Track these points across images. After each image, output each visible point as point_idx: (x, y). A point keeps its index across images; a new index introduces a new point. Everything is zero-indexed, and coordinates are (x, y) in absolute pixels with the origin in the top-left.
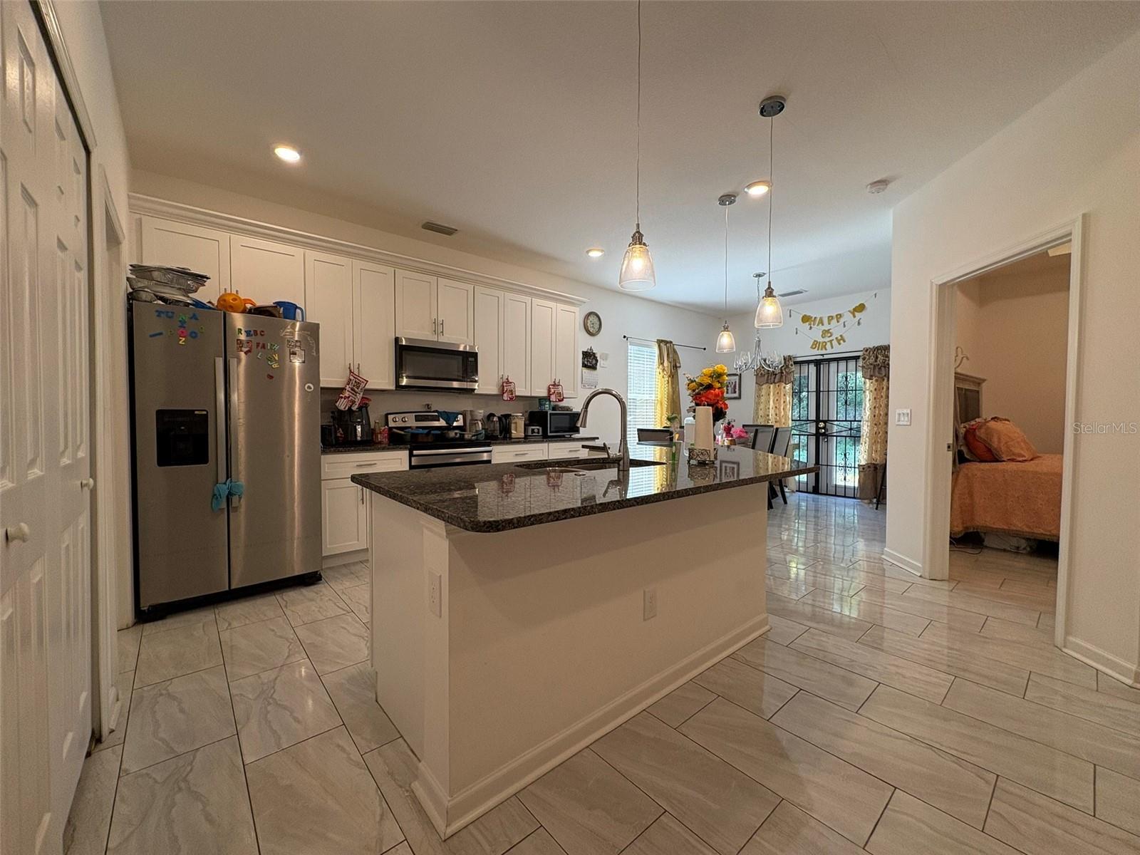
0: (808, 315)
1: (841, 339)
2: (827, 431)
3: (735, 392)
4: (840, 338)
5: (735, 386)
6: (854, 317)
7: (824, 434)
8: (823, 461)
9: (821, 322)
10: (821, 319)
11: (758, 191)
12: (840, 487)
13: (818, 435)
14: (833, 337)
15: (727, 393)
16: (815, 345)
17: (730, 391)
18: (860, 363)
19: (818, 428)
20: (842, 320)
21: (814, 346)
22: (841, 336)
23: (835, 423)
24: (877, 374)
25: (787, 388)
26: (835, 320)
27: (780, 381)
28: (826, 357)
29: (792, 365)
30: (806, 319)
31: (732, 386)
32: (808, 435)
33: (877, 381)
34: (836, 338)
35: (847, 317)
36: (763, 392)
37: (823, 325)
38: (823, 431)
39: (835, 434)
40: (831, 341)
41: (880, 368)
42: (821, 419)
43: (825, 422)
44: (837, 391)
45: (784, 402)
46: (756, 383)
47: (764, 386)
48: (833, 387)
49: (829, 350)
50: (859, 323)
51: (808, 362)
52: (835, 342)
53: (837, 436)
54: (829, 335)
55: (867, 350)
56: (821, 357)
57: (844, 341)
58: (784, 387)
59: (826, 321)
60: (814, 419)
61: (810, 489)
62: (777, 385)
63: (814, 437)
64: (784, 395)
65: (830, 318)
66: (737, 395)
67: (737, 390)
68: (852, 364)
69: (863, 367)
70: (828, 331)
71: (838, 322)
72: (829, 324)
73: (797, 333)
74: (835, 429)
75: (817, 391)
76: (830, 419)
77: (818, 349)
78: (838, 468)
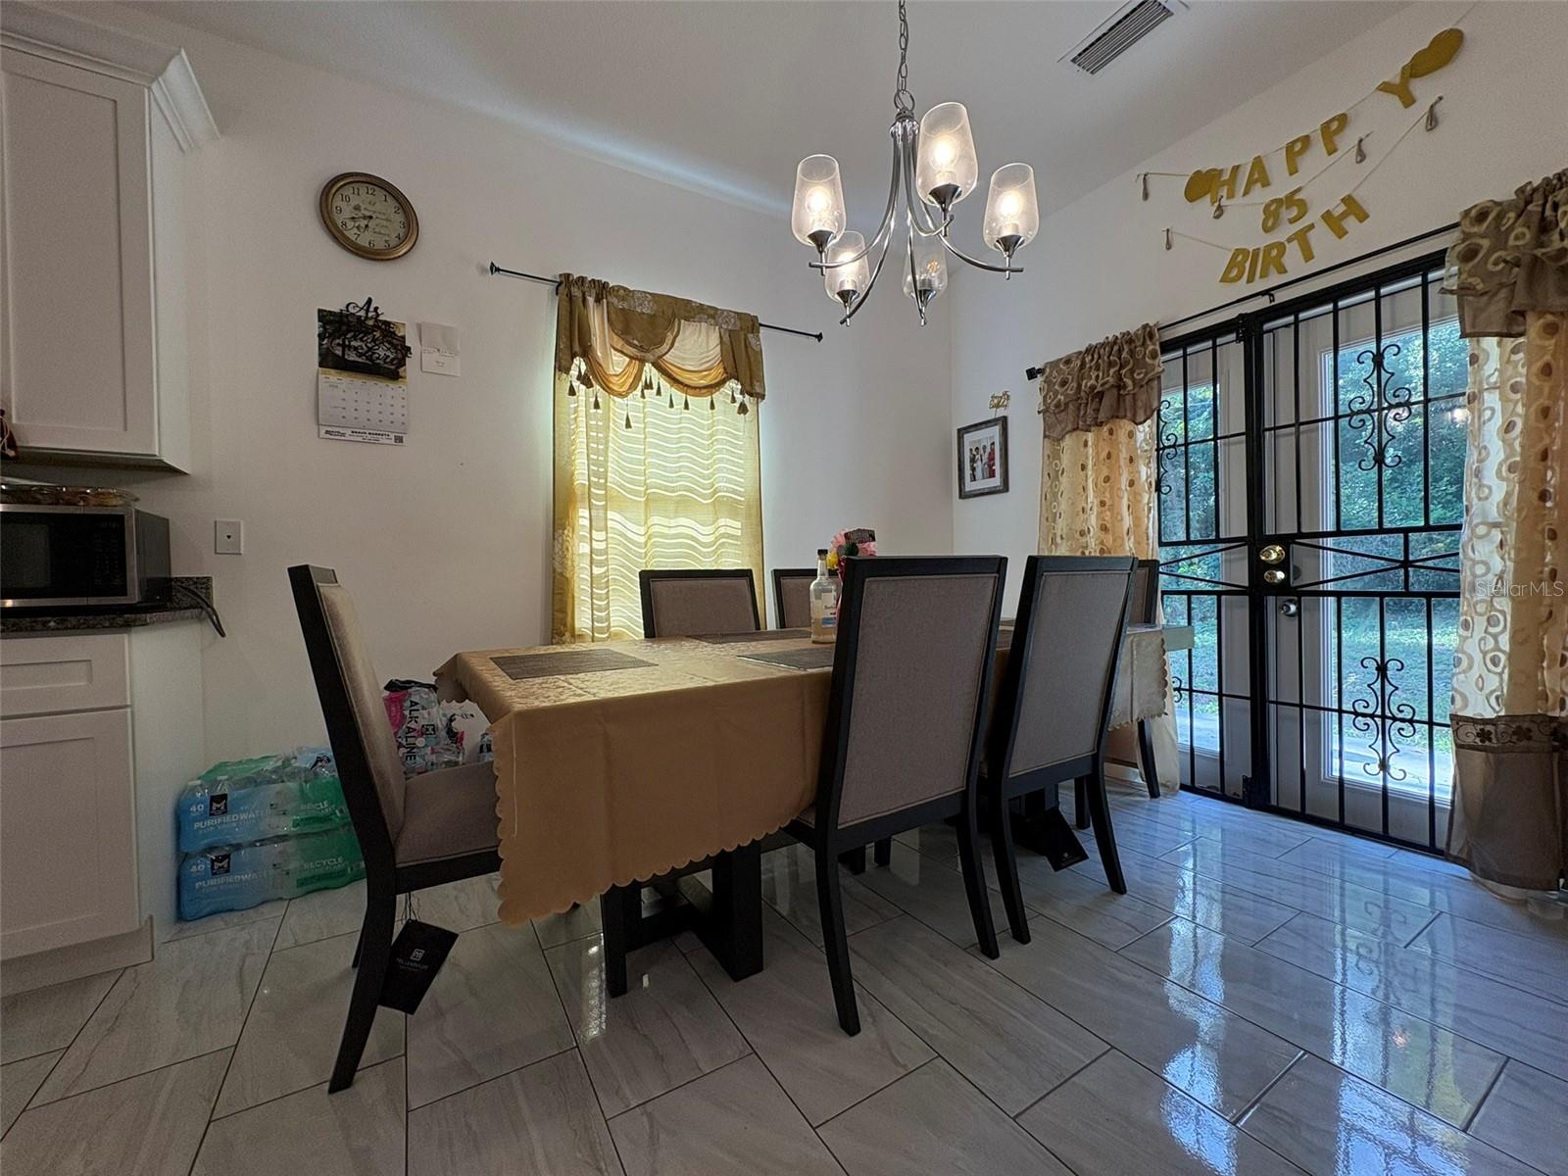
0: (1204, 167)
1: (1348, 212)
2: (1298, 572)
3: (992, 475)
4: (1341, 209)
5: (991, 458)
6: (1410, 100)
7: (1284, 588)
8: (1282, 684)
9: (1259, 174)
10: (1258, 165)
12: (1362, 791)
13: (1258, 591)
14: (1313, 216)
15: (974, 478)
16: (1241, 263)
17: (979, 473)
18: (1449, 274)
19: (1257, 568)
20: (1347, 141)
21: (1234, 272)
22: (1348, 200)
23: (1330, 542)
24: (1552, 299)
25: (1140, 437)
26: (1319, 147)
27: (1116, 416)
28: (1281, 297)
29: (1154, 356)
30: (1201, 185)
31: (985, 457)
32: (1219, 594)
33: (1549, 330)
34: (1327, 217)
35: (1375, 116)
36: (1066, 460)
37: (1267, 183)
38: (1280, 575)
39: (1330, 587)
40: (1302, 237)
42: (1269, 531)
43: (1286, 541)
44: (1336, 418)
45: (1132, 484)
46: (1045, 436)
47: (1068, 442)
49: (1295, 264)
50: (1433, 121)
51: (1212, 333)
52: (1320, 234)
53: (1339, 595)
54: (1294, 212)
55: (1482, 216)
56: (1263, 303)
57: (1363, 216)
58: (1131, 435)
59: (1277, 166)
60: (1245, 533)
61: (1236, 787)
62: (1105, 429)
63: (1246, 598)
64: (1131, 460)
65: (1296, 151)
66: (996, 481)
67: (997, 468)
68: (1404, 294)
69: (1463, 291)
70: (1290, 200)
71: (1331, 150)
72: (1293, 171)
73: (1167, 246)
74: (1329, 567)
75: (1248, 433)
76: (1304, 530)
77: (1250, 280)
78: (1347, 718)
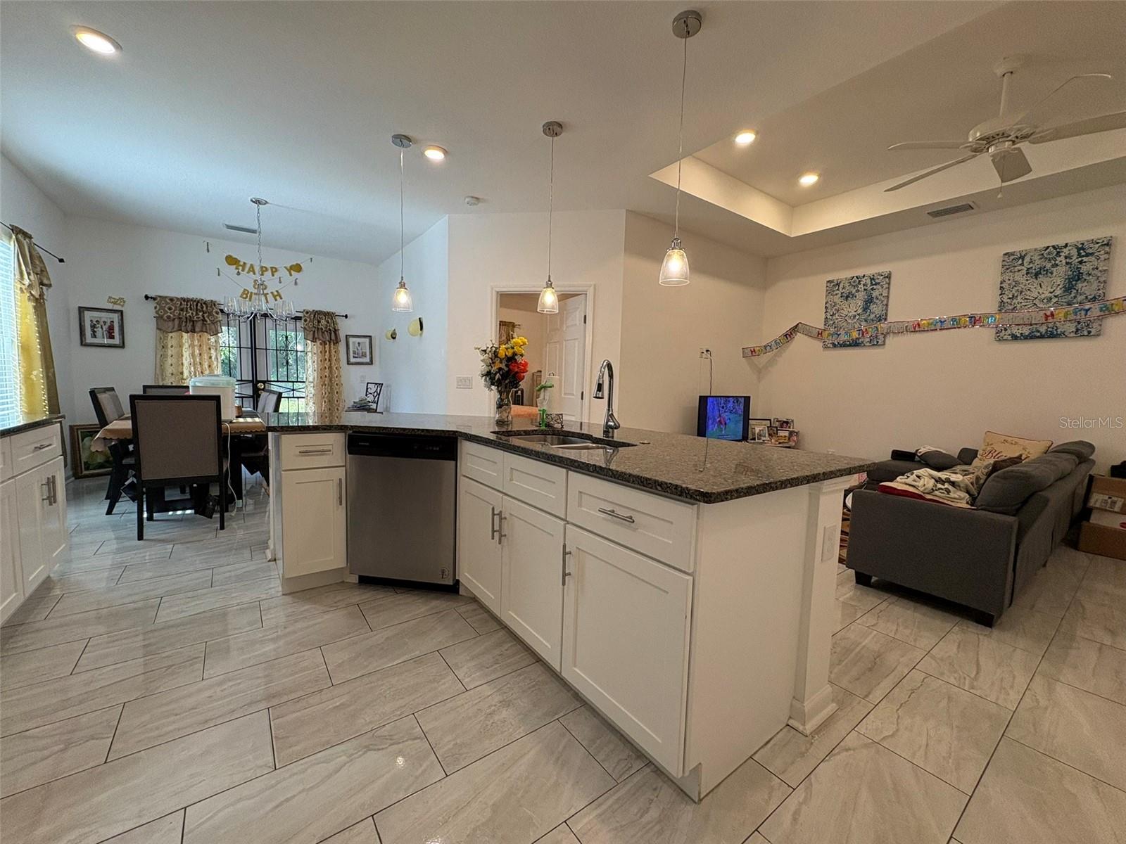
0: (235, 256)
1: (277, 295)
3: (111, 337)
4: (276, 293)
5: (111, 329)
6: (291, 275)
9: (252, 269)
10: (252, 266)
11: (435, 155)
13: (255, 397)
14: (268, 291)
15: (94, 336)
18: (301, 323)
19: (256, 389)
20: (277, 275)
21: (243, 296)
22: (278, 292)
23: (276, 383)
24: (321, 338)
25: (213, 341)
26: (269, 272)
27: (201, 331)
29: (216, 313)
30: (231, 260)
31: (105, 327)
32: (243, 397)
33: (321, 344)
34: (272, 293)
35: (283, 273)
36: (171, 341)
37: (254, 274)
40: (265, 295)
41: (323, 333)
42: (259, 379)
43: (264, 382)
44: (277, 350)
46: (158, 328)
48: (272, 345)
50: (296, 283)
52: (270, 297)
54: (263, 287)
55: (308, 313)
57: (282, 299)
59: (258, 270)
60: (251, 379)
62: (198, 335)
65: (263, 269)
67: (117, 335)
69: (304, 328)
70: (261, 282)
71: (273, 275)
72: (262, 275)
73: (219, 275)
75: (251, 347)
76: (269, 379)
77: (250, 301)
